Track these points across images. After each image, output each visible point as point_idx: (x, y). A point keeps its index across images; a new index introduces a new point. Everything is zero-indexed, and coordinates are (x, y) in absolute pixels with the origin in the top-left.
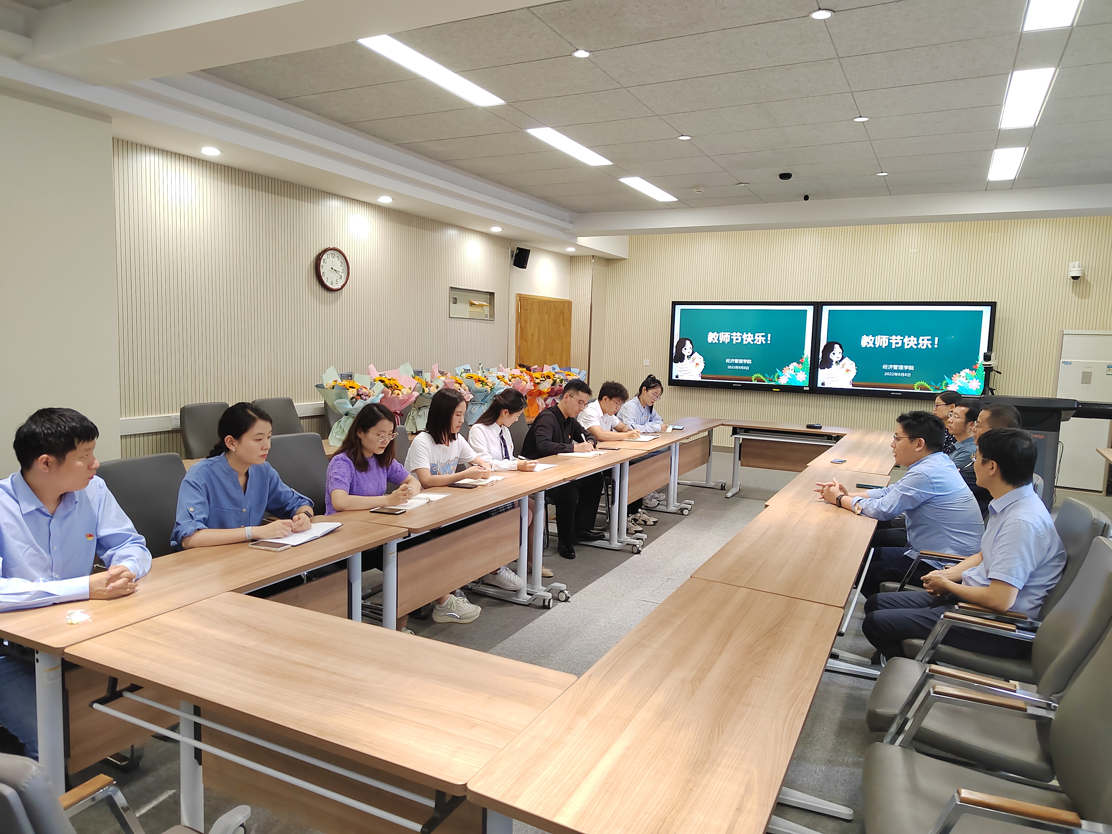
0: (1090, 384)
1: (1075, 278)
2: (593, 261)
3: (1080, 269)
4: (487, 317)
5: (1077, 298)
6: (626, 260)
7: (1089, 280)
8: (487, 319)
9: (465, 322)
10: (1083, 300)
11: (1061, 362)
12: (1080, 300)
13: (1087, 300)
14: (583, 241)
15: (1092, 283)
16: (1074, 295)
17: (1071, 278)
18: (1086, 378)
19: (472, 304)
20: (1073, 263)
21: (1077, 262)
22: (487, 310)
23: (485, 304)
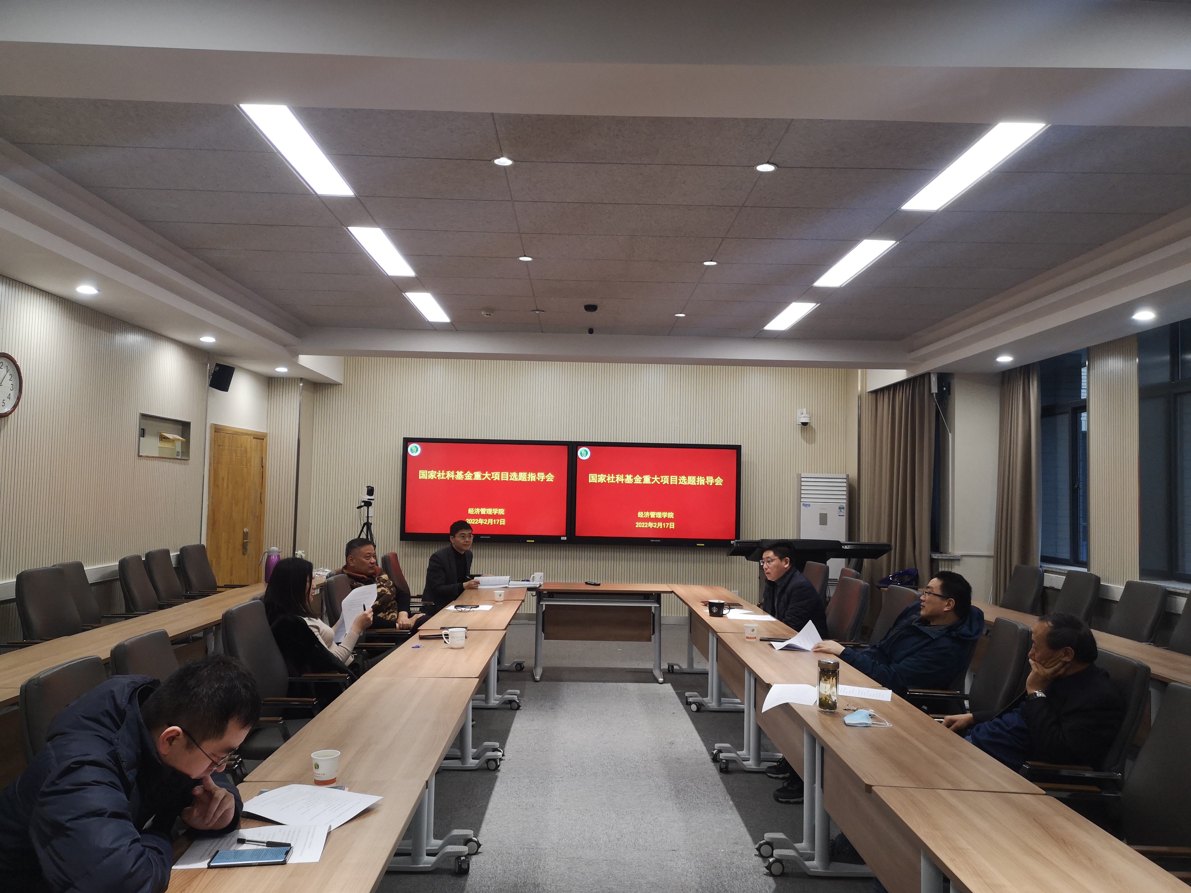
0: (826, 525)
1: (805, 424)
2: (301, 385)
3: (808, 416)
4: (179, 456)
5: (805, 443)
6: (340, 386)
7: (813, 426)
8: (178, 457)
9: (156, 463)
10: (811, 445)
11: (802, 505)
12: (808, 444)
13: (813, 445)
14: (305, 360)
15: (816, 428)
16: (803, 440)
17: (800, 423)
18: (823, 519)
19: (163, 438)
20: (800, 410)
21: (805, 410)
22: (179, 448)
23: (180, 438)
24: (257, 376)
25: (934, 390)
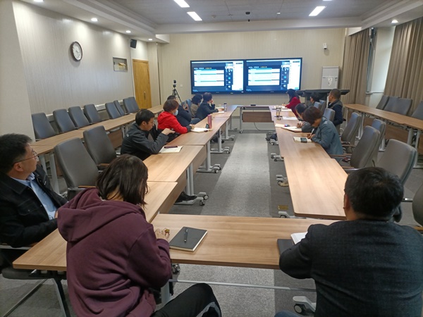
1: (325, 49)
2: (157, 44)
3: (327, 46)
4: (125, 70)
6: (169, 44)
9: (119, 72)
11: (322, 77)
12: (326, 56)
14: (158, 36)
15: (329, 50)
19: (120, 65)
20: (324, 44)
22: (124, 67)
23: (124, 64)
24: (143, 42)
25: (370, 34)
